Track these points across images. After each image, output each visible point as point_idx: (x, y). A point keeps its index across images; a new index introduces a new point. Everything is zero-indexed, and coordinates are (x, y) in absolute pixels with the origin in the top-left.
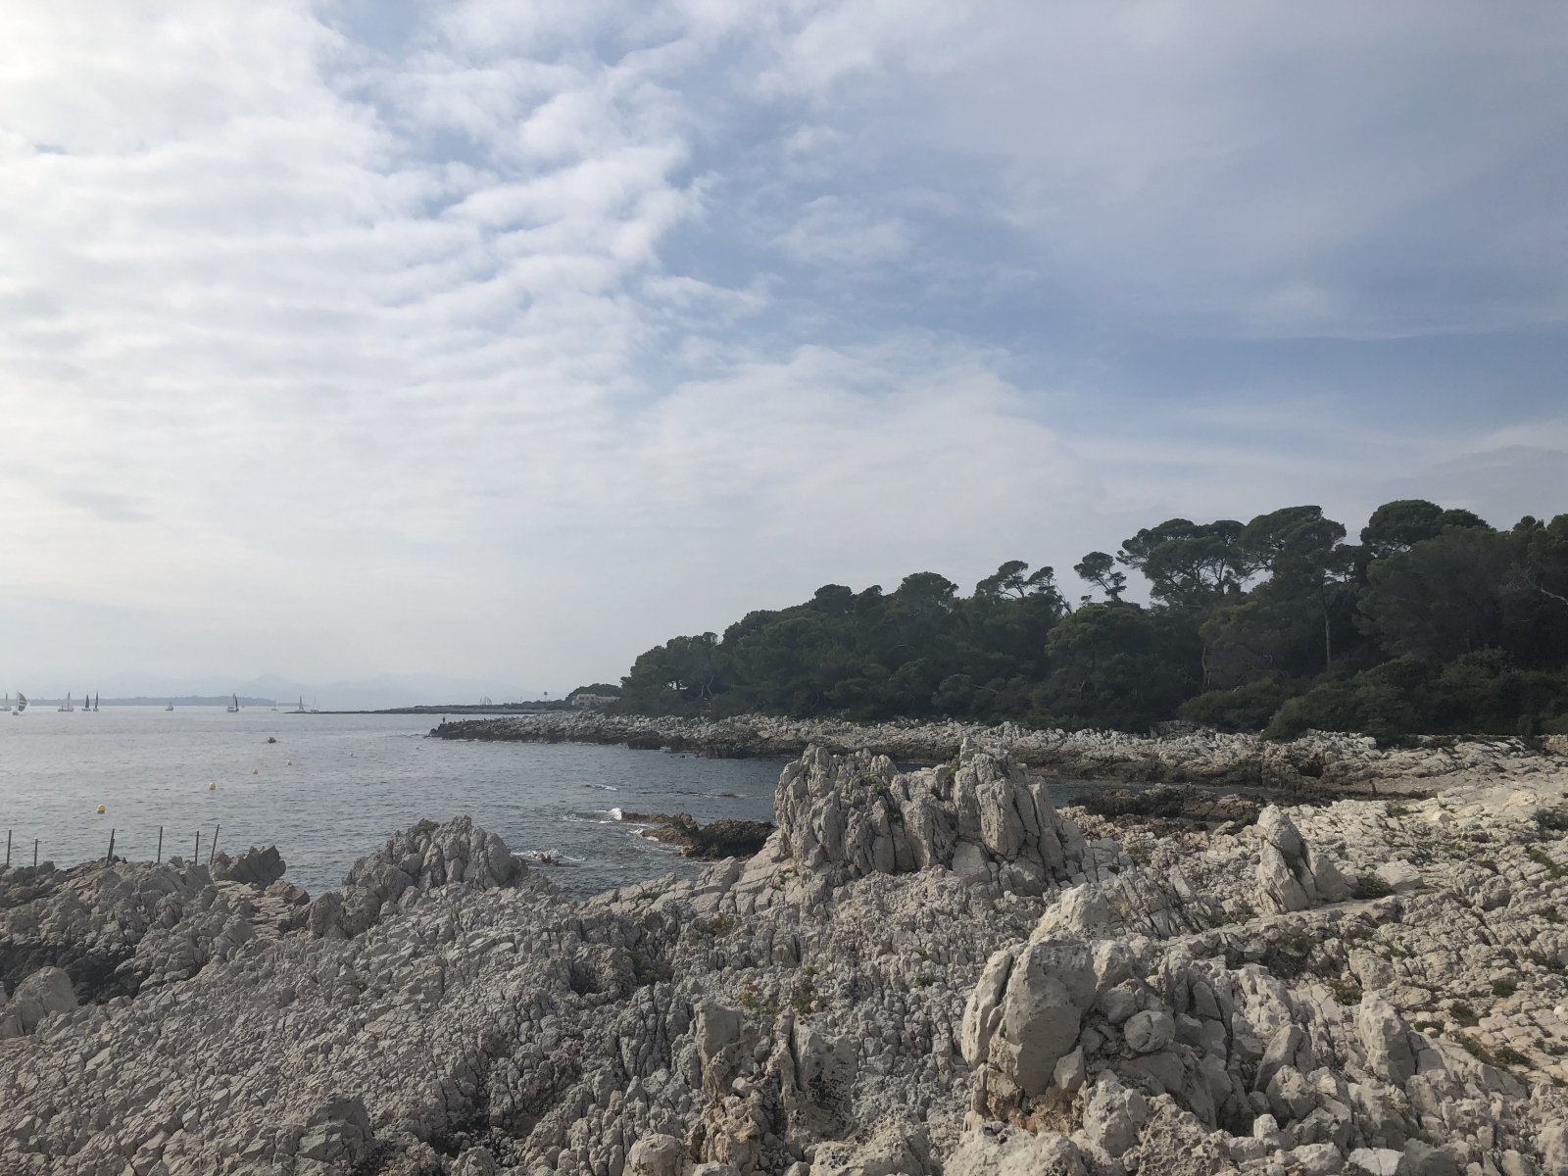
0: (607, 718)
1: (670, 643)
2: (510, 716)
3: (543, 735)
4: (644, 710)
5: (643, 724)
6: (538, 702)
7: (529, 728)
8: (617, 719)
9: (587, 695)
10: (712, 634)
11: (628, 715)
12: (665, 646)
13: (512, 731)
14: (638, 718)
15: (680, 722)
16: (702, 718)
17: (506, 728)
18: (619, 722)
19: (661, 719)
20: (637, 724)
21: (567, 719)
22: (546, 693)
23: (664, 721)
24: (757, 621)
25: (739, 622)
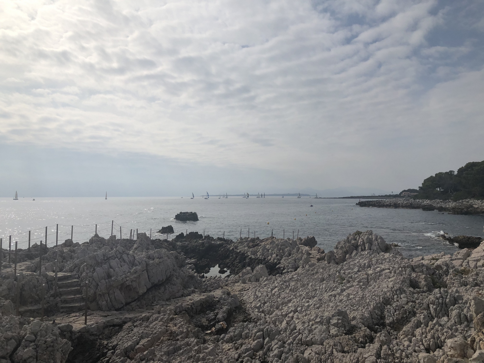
0: (414, 200)
1: (436, 175)
2: (381, 199)
3: (392, 206)
4: (427, 198)
5: (427, 202)
6: (390, 195)
7: (388, 203)
8: (418, 200)
9: (407, 193)
10: (453, 171)
11: (422, 199)
12: (434, 176)
13: (382, 204)
14: (425, 200)
15: (441, 202)
16: (450, 200)
17: (380, 203)
18: (419, 202)
19: (434, 200)
20: (425, 202)
21: (400, 200)
22: (392, 192)
23: (435, 201)
24: (471, 166)
25: (464, 166)
